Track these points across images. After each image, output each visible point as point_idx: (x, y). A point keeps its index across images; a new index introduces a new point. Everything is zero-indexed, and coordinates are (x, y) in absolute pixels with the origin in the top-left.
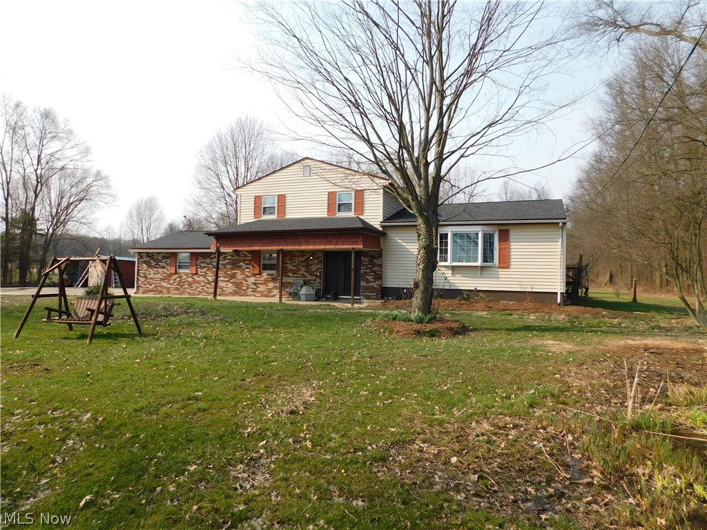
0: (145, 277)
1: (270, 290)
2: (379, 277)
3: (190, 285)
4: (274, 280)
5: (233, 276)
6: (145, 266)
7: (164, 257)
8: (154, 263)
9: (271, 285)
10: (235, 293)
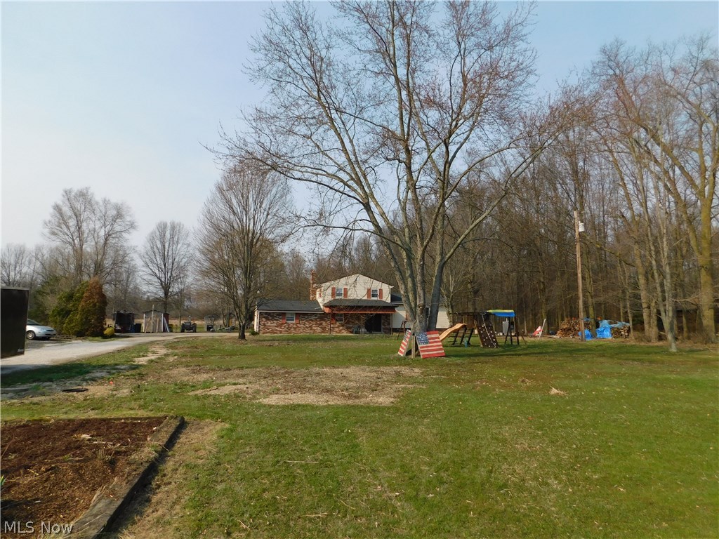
0: (264, 325)
1: (341, 331)
2: (389, 324)
3: (295, 329)
4: (343, 326)
5: (321, 324)
6: (264, 319)
7: (277, 315)
8: (270, 318)
9: (341, 328)
10: (322, 332)
